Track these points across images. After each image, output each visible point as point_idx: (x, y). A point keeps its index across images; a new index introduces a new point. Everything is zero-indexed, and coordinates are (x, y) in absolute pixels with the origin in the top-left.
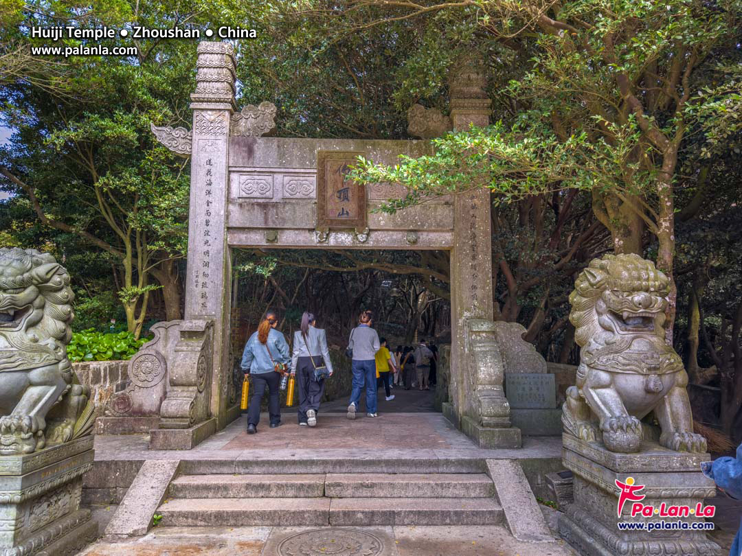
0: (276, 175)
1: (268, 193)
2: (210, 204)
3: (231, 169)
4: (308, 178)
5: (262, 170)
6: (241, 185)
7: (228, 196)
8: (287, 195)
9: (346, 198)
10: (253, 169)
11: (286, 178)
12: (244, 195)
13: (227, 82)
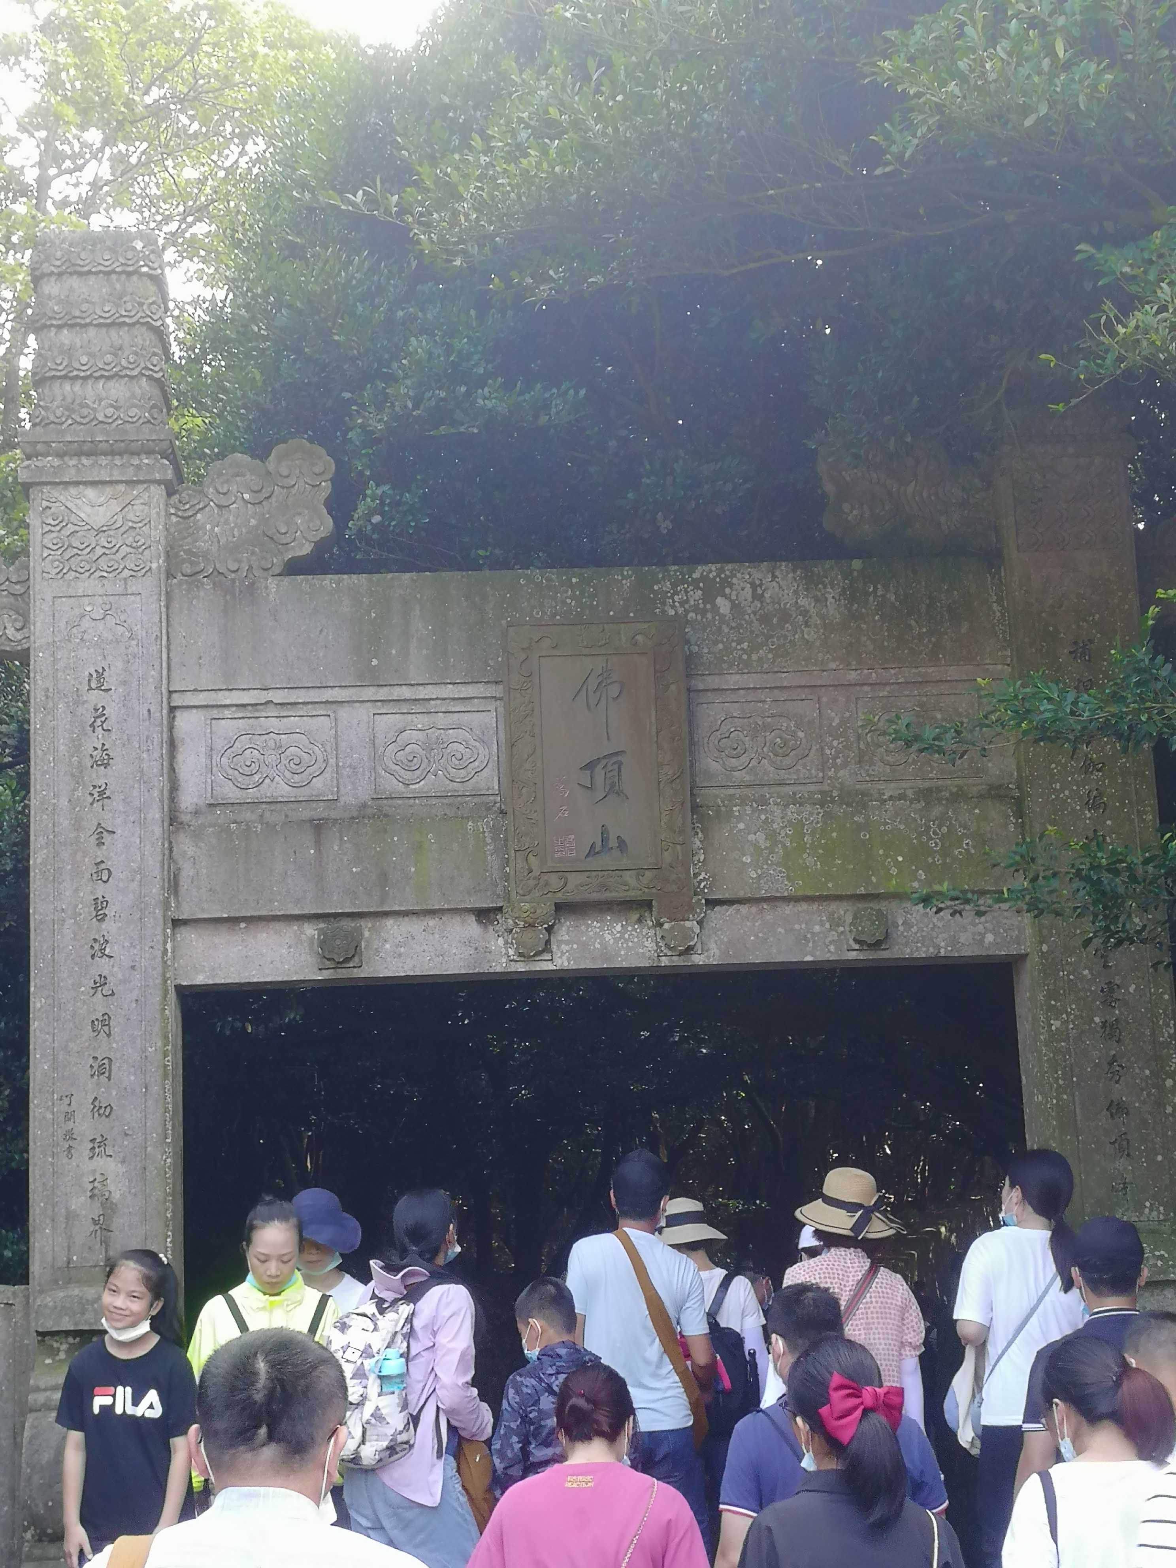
0: (344, 713)
1: (317, 783)
2: (107, 838)
3: (177, 700)
4: (466, 717)
5: (293, 696)
6: (216, 758)
7: (172, 800)
8: (391, 785)
9: (614, 790)
10: (264, 697)
11: (384, 722)
12: (230, 793)
13: (150, 378)
